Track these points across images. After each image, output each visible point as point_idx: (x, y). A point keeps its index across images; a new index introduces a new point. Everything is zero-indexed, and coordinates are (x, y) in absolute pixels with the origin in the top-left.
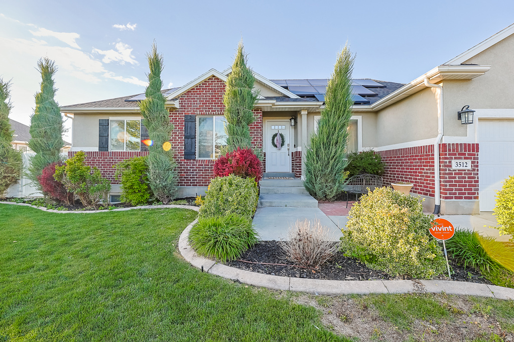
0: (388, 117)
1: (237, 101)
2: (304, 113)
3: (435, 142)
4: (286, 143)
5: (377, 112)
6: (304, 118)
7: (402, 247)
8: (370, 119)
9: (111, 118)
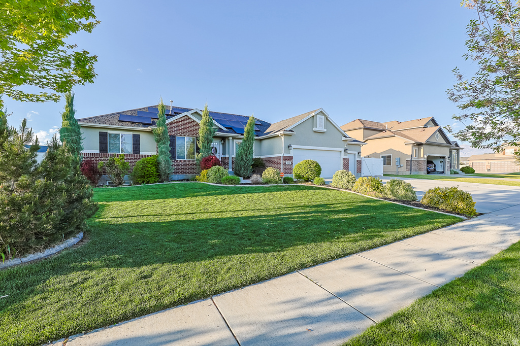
0: (265, 143)
1: (208, 133)
2: (231, 138)
3: (281, 155)
4: (218, 152)
5: (261, 140)
6: (231, 141)
7: (275, 178)
8: (258, 143)
9: (109, 132)
